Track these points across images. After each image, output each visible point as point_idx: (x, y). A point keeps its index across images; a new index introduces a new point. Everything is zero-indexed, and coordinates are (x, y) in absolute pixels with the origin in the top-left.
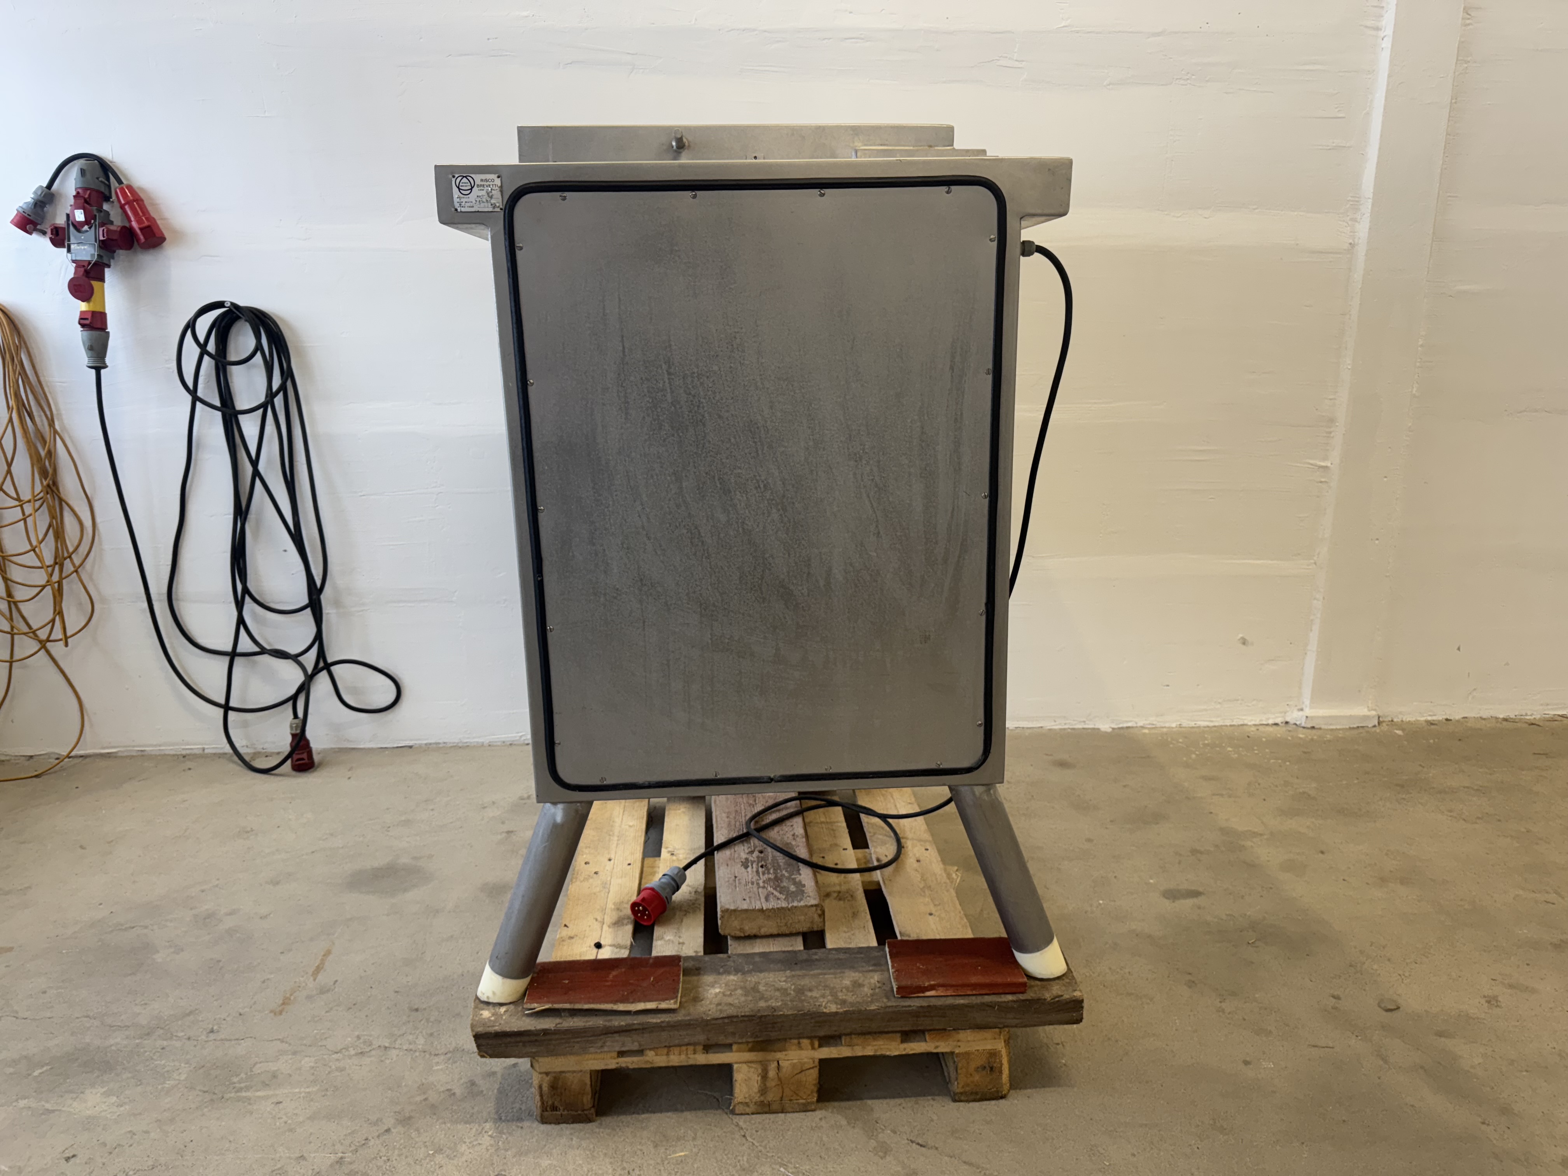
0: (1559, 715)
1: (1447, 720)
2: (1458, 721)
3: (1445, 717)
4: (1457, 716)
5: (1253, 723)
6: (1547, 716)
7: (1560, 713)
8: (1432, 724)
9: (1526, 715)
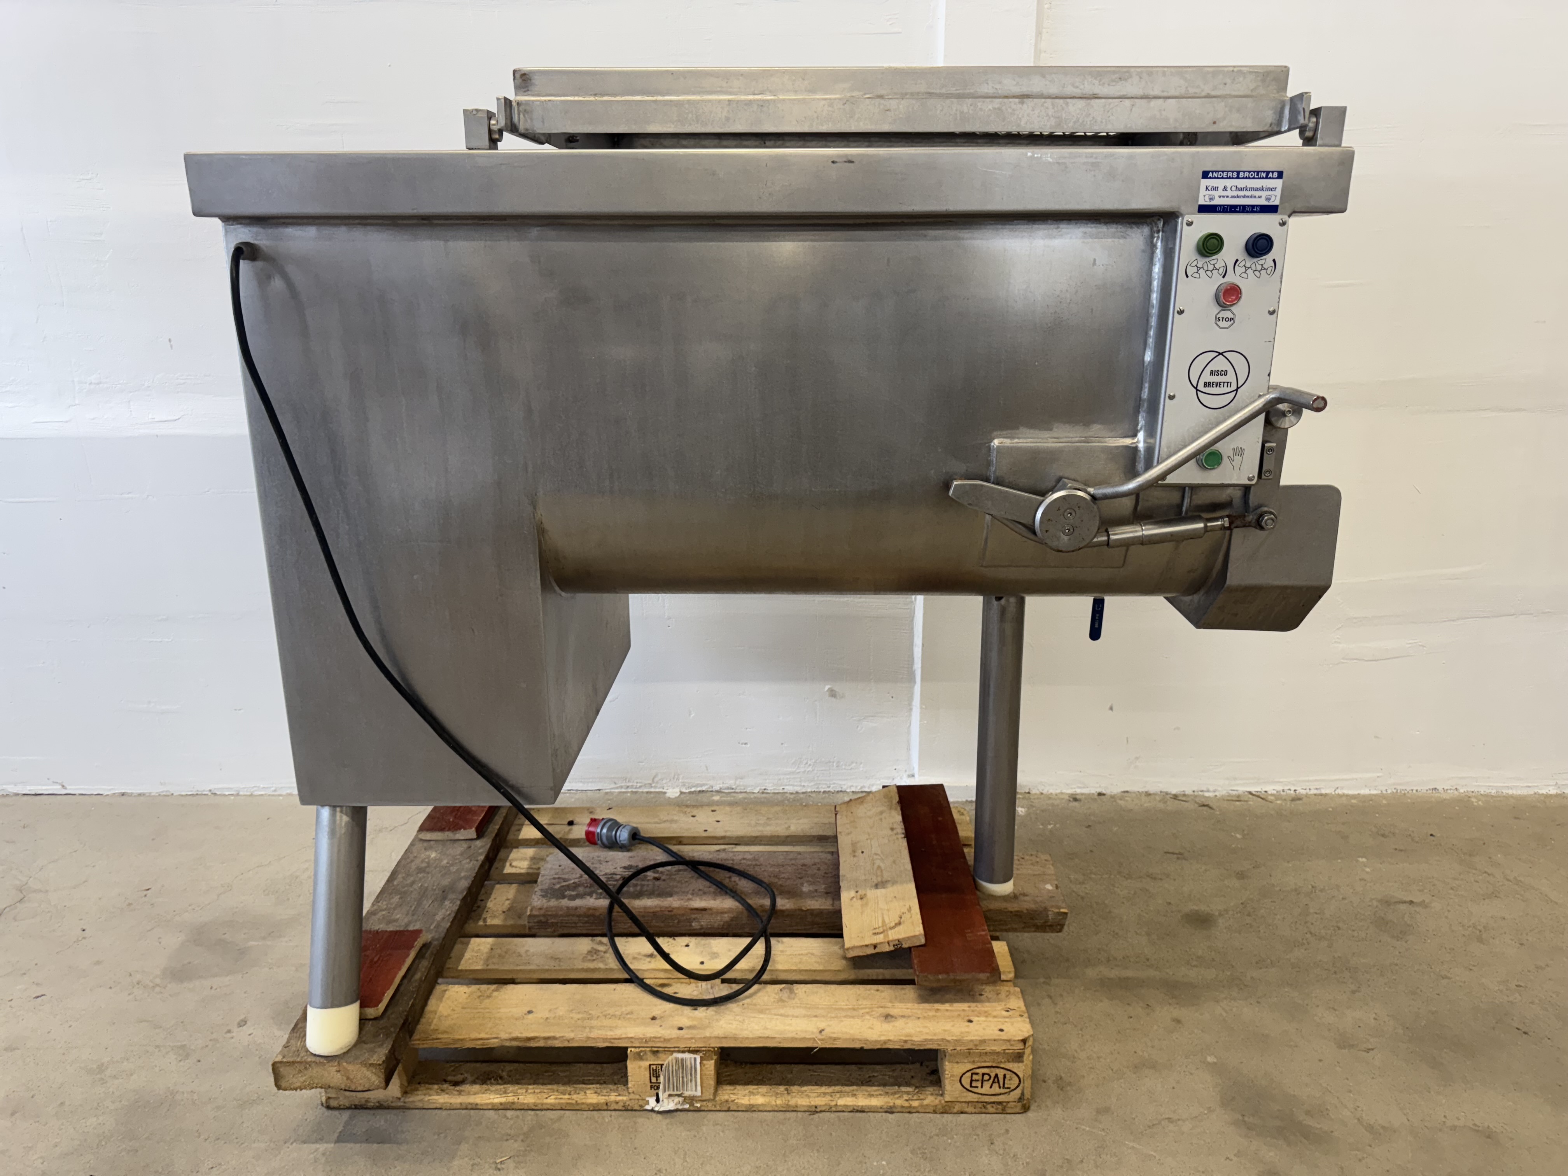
0: (1250, 793)
1: (1100, 794)
2: (1112, 797)
3: (1099, 790)
4: (1114, 788)
5: (853, 789)
6: (1234, 793)
7: (1253, 789)
8: (1075, 800)
9: (1208, 791)
